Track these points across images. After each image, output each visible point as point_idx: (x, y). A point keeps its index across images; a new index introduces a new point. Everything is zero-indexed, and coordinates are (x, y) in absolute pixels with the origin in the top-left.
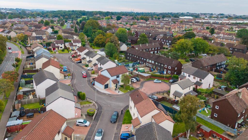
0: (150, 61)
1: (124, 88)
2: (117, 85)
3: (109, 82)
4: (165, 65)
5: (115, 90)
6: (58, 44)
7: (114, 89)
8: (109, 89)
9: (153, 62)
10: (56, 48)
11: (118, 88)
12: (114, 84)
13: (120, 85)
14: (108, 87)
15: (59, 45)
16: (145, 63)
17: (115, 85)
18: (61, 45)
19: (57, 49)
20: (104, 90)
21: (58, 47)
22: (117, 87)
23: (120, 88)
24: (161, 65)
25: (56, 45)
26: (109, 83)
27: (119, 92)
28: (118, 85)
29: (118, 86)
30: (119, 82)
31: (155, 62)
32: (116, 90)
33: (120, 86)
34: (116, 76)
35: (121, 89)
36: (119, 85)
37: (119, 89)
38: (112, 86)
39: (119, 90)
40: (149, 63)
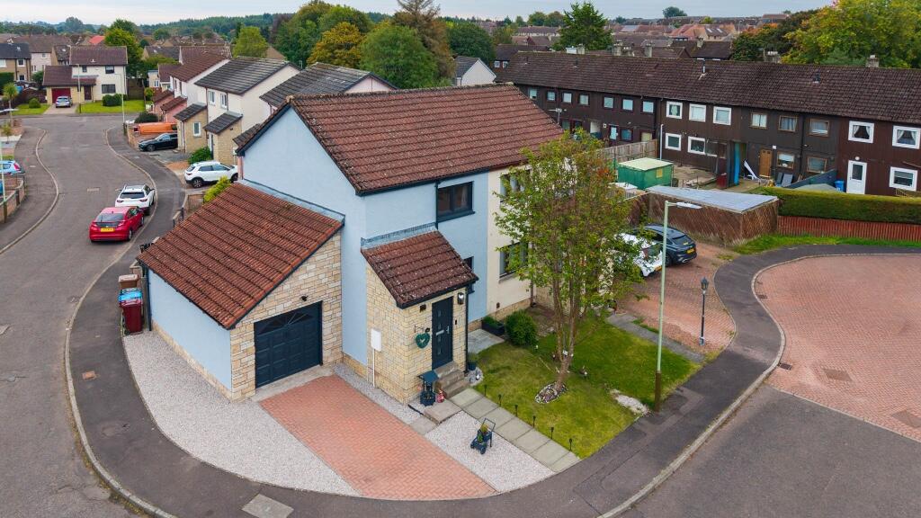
0: (698, 113)
1: (556, 360)
2: (443, 315)
3: (338, 275)
4: (853, 126)
5: (428, 397)
6: (84, 68)
7: (411, 390)
8: (335, 378)
9: (723, 116)
10: (73, 91)
11: (470, 366)
12: (403, 305)
13: (490, 309)
14: (313, 356)
15: (91, 72)
16: (647, 137)
17: (421, 319)
18: (108, 72)
19: (77, 96)
20: (244, 400)
21: (88, 86)
22: (442, 353)
23: (486, 355)
24: (803, 128)
25: (77, 72)
26: (339, 295)
27: (482, 441)
28: (458, 312)
29: (458, 331)
30: (476, 270)
31: (743, 110)
32: (429, 392)
33: (488, 325)
34: (428, 193)
35: (511, 386)
36: (477, 315)
37: (478, 376)
38: (376, 340)
39: (483, 389)
40: (686, 126)
